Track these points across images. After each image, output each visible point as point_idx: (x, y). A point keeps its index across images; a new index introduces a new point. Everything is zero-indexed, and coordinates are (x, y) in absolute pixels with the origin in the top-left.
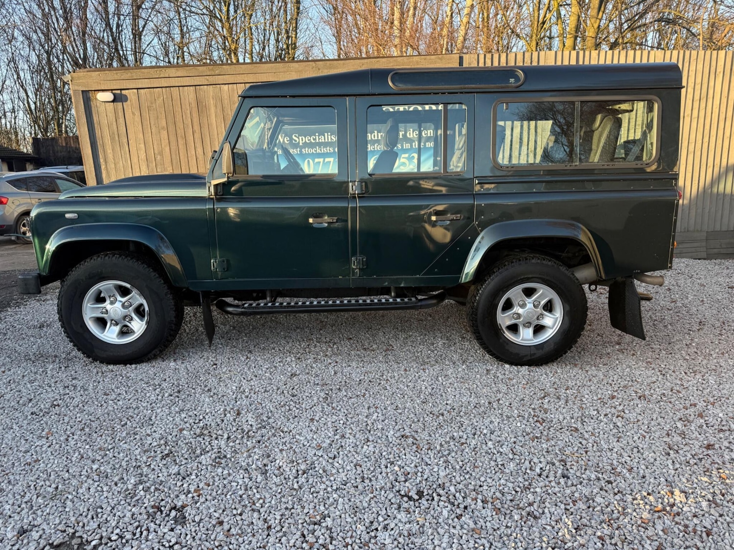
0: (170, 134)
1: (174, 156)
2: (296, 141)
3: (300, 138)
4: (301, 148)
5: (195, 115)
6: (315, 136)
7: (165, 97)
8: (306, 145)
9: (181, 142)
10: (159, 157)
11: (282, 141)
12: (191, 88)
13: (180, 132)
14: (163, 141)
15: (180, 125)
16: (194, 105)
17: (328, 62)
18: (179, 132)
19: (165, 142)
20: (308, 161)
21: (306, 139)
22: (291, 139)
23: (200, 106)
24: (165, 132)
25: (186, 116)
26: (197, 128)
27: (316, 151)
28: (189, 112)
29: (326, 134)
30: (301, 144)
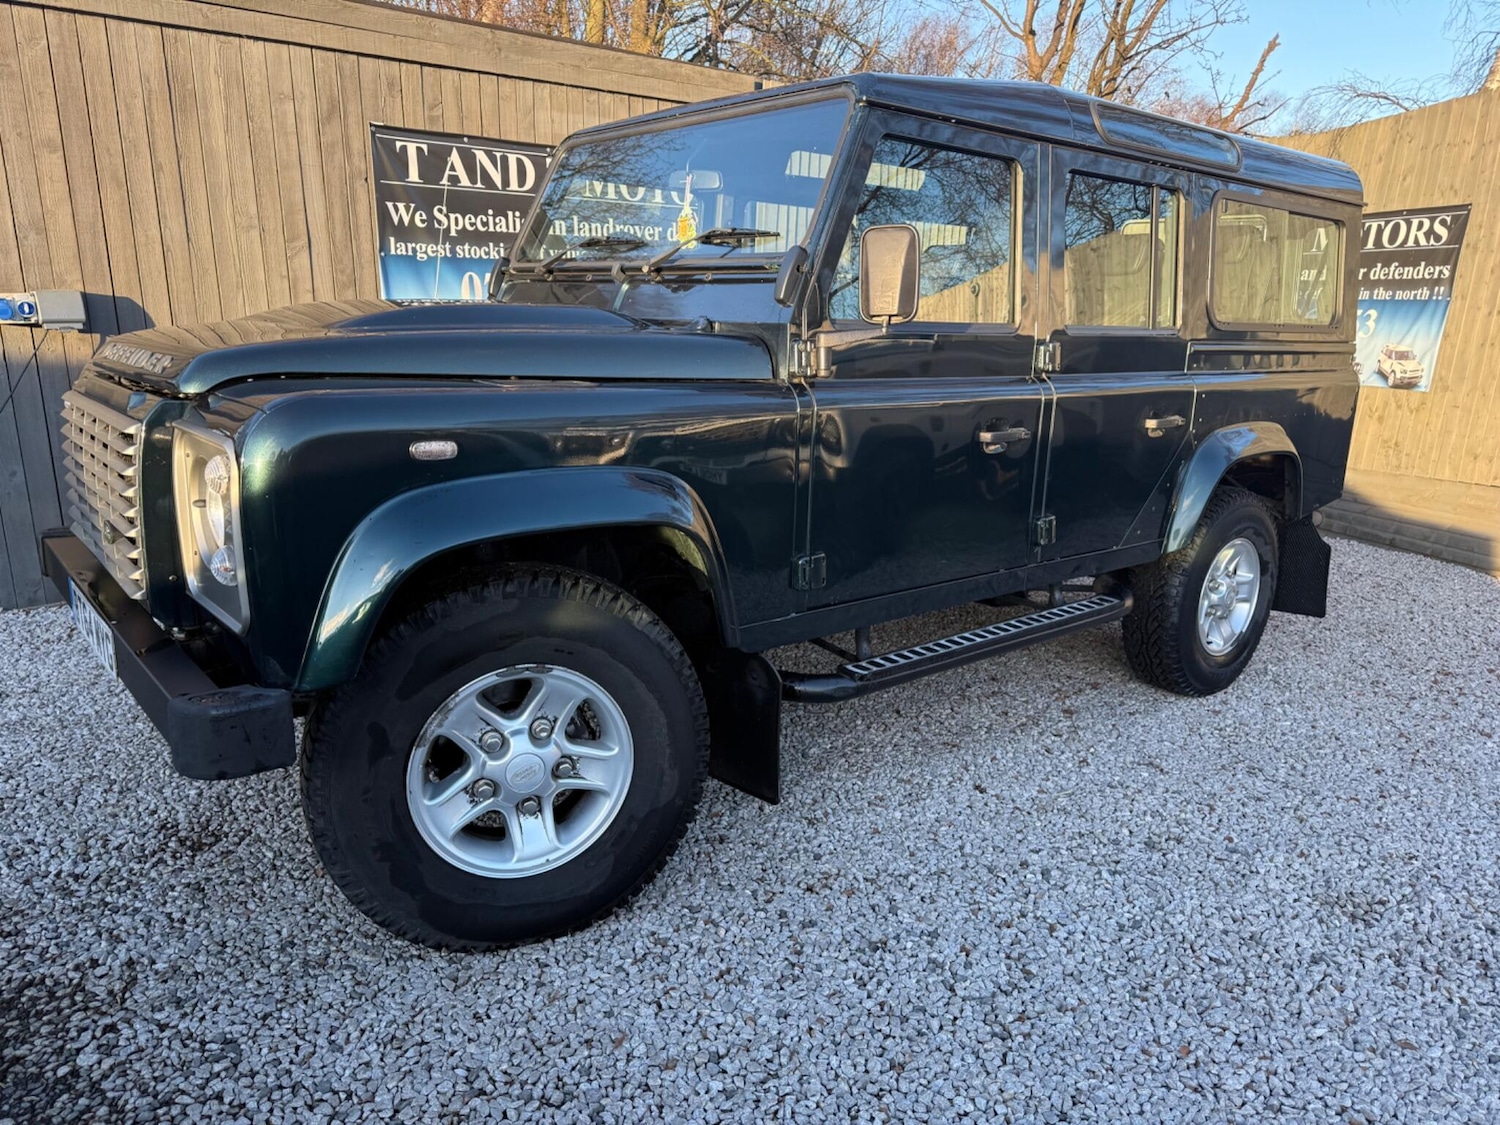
0: (74, 165)
1: (85, 238)
2: (439, 222)
3: (452, 216)
4: (455, 242)
5: (161, 115)
6: (487, 215)
7: (54, 40)
8: (465, 236)
9: (113, 197)
10: (32, 239)
11: (406, 220)
12: (148, 28)
13: (109, 163)
14: (46, 187)
15: (108, 140)
16: (157, 83)
17: (521, 37)
18: (104, 161)
19: (55, 189)
20: (471, 277)
21: (466, 222)
22: (431, 218)
23: (177, 92)
24: (57, 158)
25: (130, 115)
26: (166, 157)
27: (487, 253)
28: (139, 103)
29: (510, 214)
30: (453, 233)
